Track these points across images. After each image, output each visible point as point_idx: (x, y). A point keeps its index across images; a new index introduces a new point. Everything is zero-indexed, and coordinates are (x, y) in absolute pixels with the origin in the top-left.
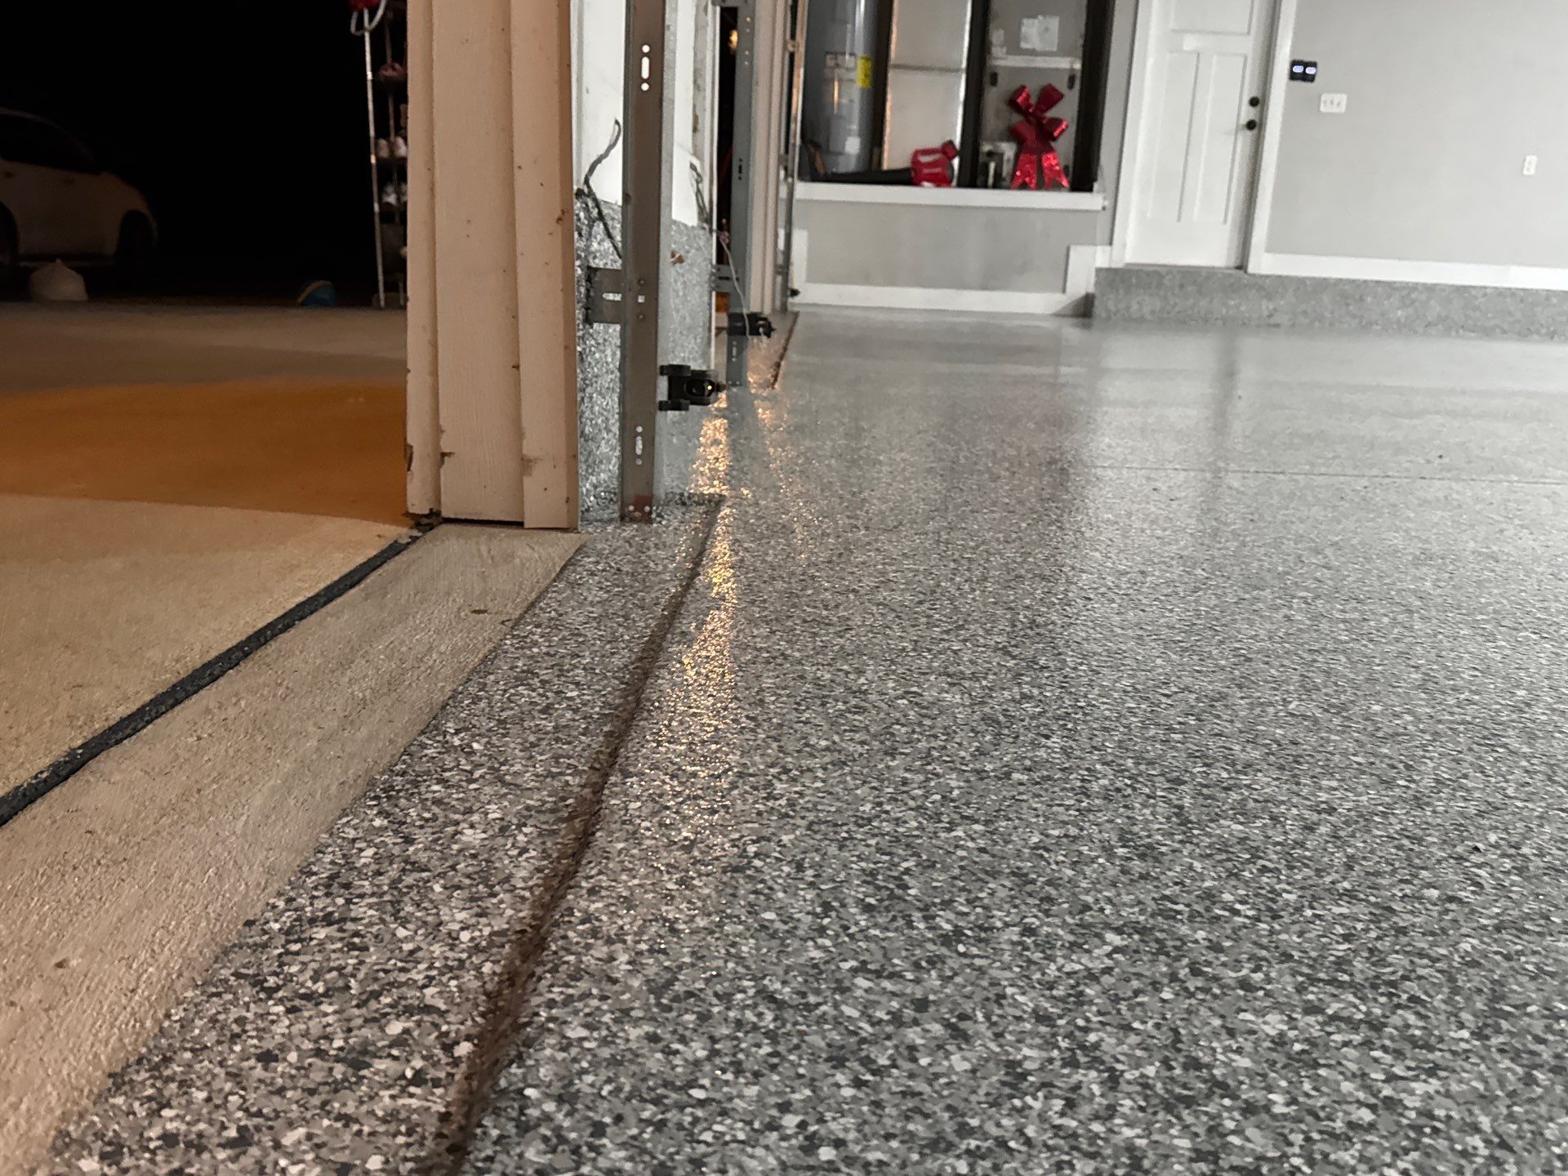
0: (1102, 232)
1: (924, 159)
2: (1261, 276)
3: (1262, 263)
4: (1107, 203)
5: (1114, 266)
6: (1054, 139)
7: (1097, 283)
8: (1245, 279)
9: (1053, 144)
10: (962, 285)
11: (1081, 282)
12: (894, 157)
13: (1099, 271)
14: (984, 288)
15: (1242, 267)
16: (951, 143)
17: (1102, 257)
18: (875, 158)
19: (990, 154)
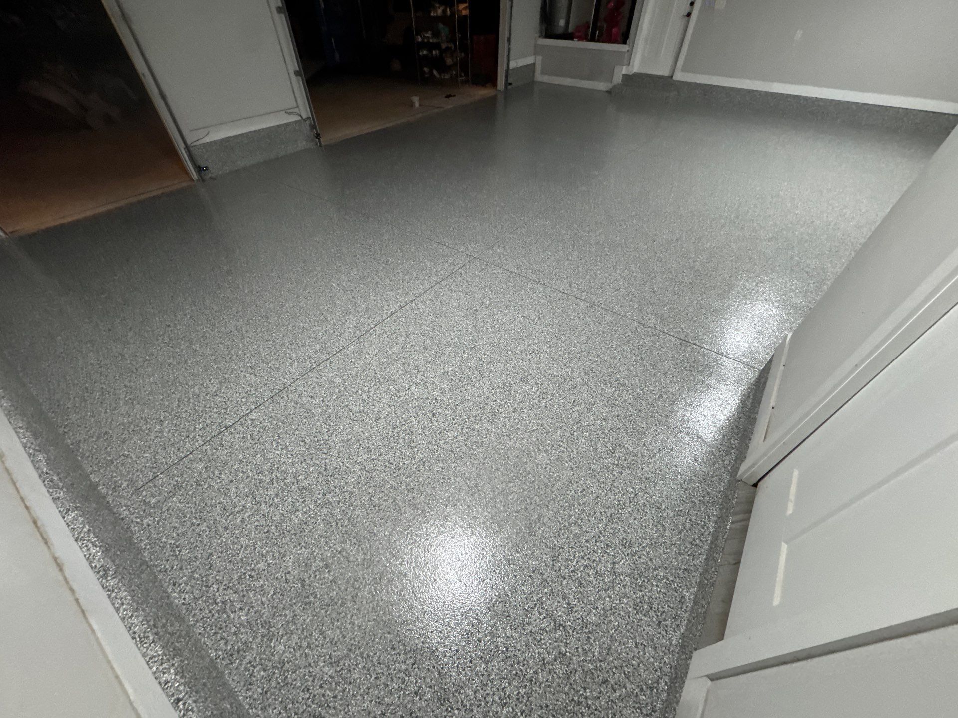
0: (625, 61)
2: (677, 81)
3: (679, 76)
4: (629, 49)
5: (628, 74)
7: (622, 80)
8: (671, 82)
12: (572, 27)
15: (672, 77)
16: (589, 22)
17: (624, 70)
18: (567, 28)
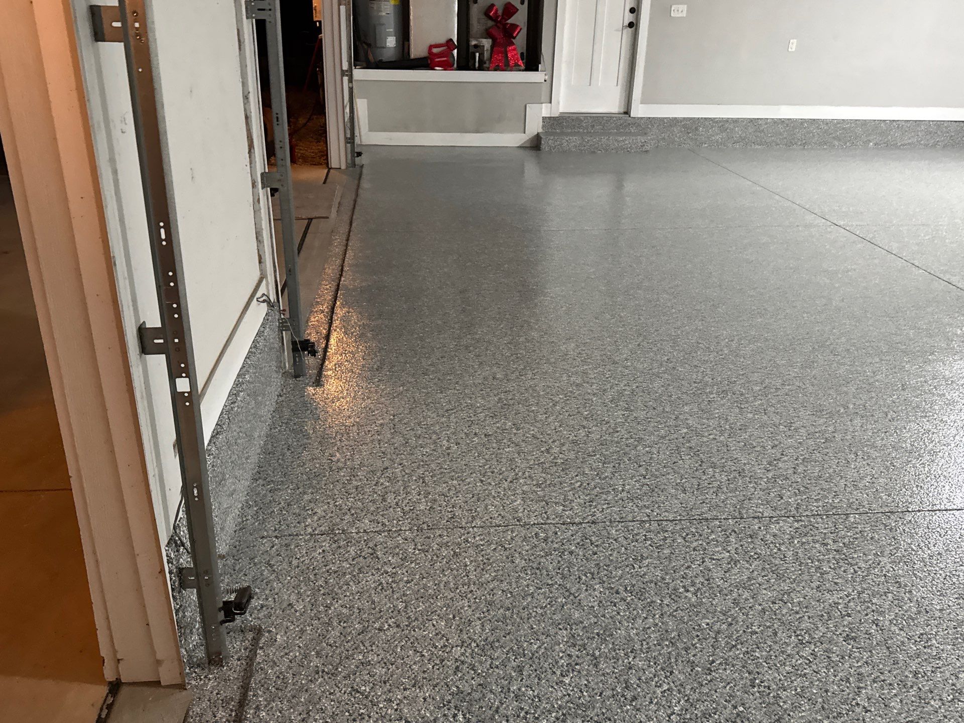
0: (544, 96)
1: (435, 50)
2: (639, 118)
3: (639, 111)
4: (547, 77)
5: (553, 116)
6: (514, 38)
7: (543, 126)
8: (629, 120)
9: (513, 40)
10: (463, 129)
11: (534, 126)
12: (417, 50)
13: (544, 118)
14: (477, 132)
15: (627, 113)
16: (451, 40)
17: (545, 111)
18: (406, 50)
19: (476, 46)
